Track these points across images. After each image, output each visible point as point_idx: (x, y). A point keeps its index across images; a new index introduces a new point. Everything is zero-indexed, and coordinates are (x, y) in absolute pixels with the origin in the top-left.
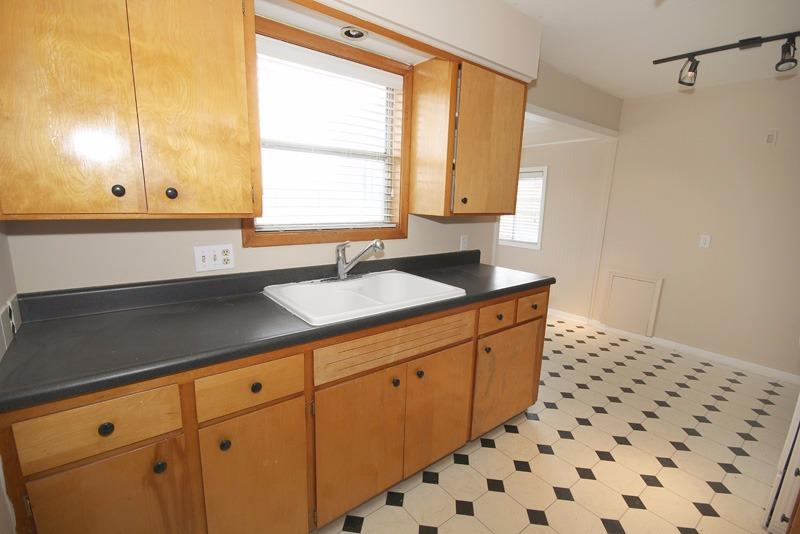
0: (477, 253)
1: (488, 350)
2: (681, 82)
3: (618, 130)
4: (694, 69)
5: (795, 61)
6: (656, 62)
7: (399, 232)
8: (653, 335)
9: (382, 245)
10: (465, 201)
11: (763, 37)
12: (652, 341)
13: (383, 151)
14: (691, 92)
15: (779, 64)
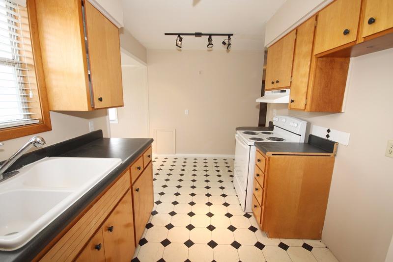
0: (100, 132)
1: (137, 190)
2: (177, 45)
3: (146, 62)
4: (181, 40)
5: (212, 45)
6: (166, 34)
7: (44, 126)
8: (176, 153)
9: (43, 140)
10: (101, 99)
11: (202, 33)
12: (177, 156)
13: (11, 58)
14: (180, 50)
15: (208, 45)
